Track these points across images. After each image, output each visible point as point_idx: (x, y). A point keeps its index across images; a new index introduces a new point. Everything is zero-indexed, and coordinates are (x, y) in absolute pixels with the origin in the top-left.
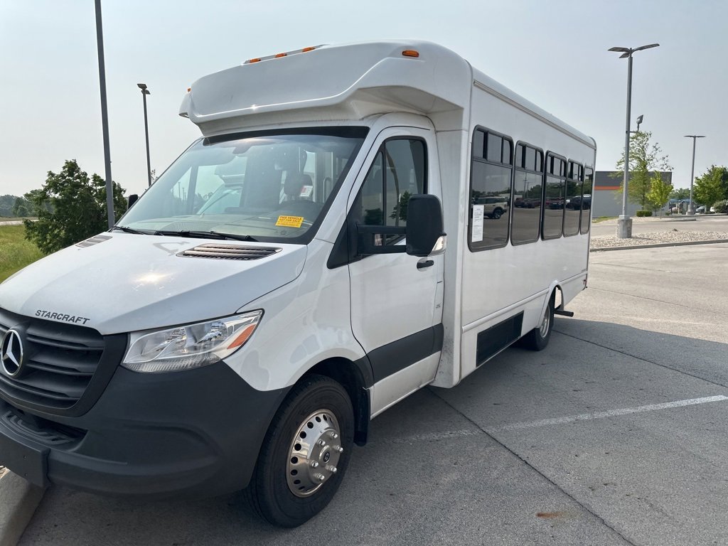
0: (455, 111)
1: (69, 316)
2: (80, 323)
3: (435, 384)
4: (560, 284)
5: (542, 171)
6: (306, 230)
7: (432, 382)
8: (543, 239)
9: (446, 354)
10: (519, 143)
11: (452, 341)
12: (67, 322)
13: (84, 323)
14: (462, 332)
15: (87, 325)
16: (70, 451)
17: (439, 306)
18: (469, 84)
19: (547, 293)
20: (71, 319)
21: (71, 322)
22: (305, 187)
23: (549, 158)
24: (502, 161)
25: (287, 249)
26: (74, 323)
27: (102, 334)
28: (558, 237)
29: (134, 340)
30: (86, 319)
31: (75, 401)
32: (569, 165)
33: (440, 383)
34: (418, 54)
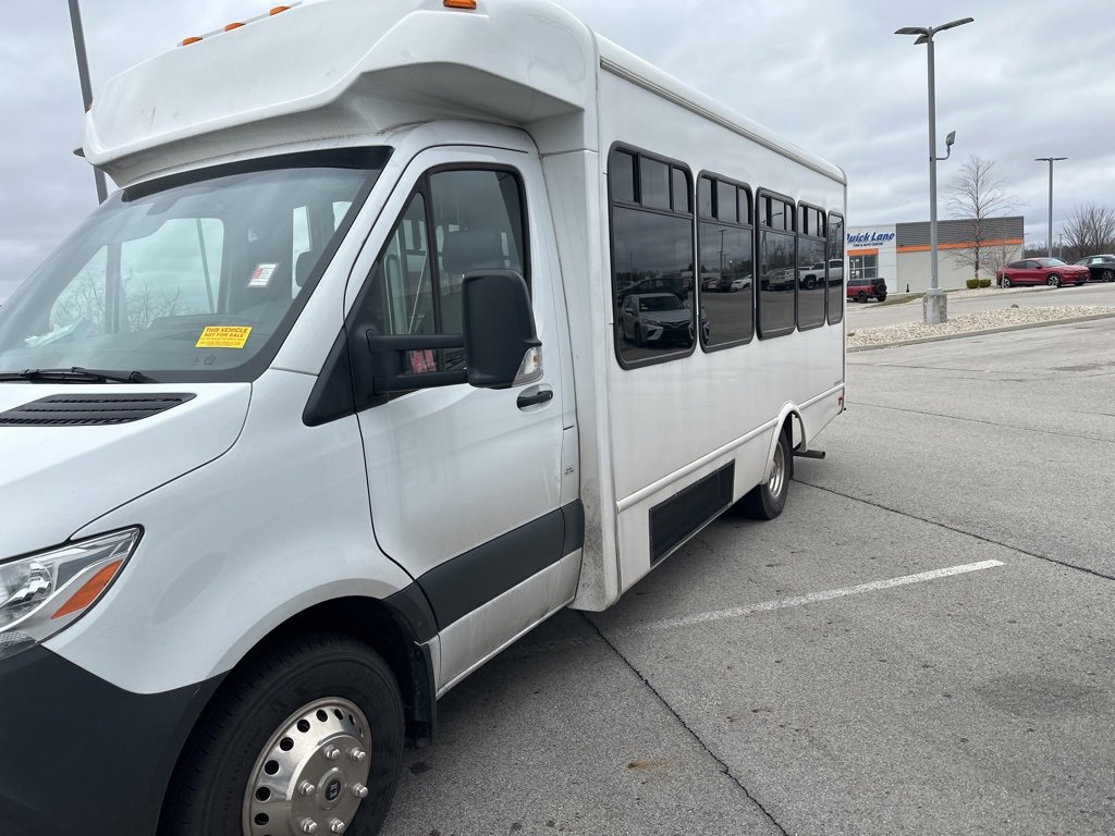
0: (569, 114)
3: (578, 606)
4: (797, 408)
5: (750, 221)
6: (253, 352)
7: (572, 603)
8: (760, 337)
9: (592, 552)
10: (704, 175)
11: (598, 530)
14: (616, 511)
17: (570, 470)
18: (592, 66)
19: (775, 425)
22: (261, 266)
23: (763, 201)
24: (671, 206)
25: (207, 393)
28: (789, 332)
32: (801, 210)
33: (586, 602)
34: (475, 3)
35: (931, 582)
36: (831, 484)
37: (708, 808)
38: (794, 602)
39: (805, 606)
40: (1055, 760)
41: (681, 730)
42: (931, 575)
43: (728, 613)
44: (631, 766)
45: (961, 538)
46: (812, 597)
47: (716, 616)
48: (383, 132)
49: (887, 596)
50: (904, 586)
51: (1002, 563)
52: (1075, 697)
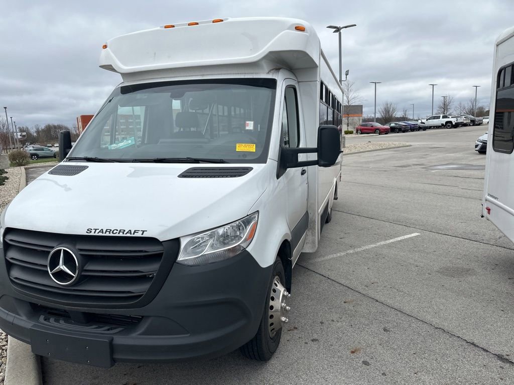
0: (315, 67)
1: (124, 231)
2: (139, 235)
6: (260, 153)
9: (311, 231)
11: (314, 222)
12: (124, 235)
13: (142, 234)
15: (146, 235)
16: (134, 335)
18: (319, 51)
20: (128, 233)
21: (129, 235)
22: (247, 122)
23: (335, 100)
26: (132, 235)
27: (161, 241)
29: (184, 242)
30: (143, 231)
31: (140, 296)
33: (307, 249)
34: (305, 29)
35: (401, 241)
36: (341, 210)
37: (379, 311)
38: (359, 250)
39: (363, 251)
40: (472, 288)
41: (353, 291)
42: (399, 239)
43: (339, 255)
44: (345, 302)
45: (401, 226)
46: (364, 248)
47: (335, 256)
48: (268, 73)
49: (389, 246)
50: (393, 243)
51: (419, 234)
52: (468, 272)
